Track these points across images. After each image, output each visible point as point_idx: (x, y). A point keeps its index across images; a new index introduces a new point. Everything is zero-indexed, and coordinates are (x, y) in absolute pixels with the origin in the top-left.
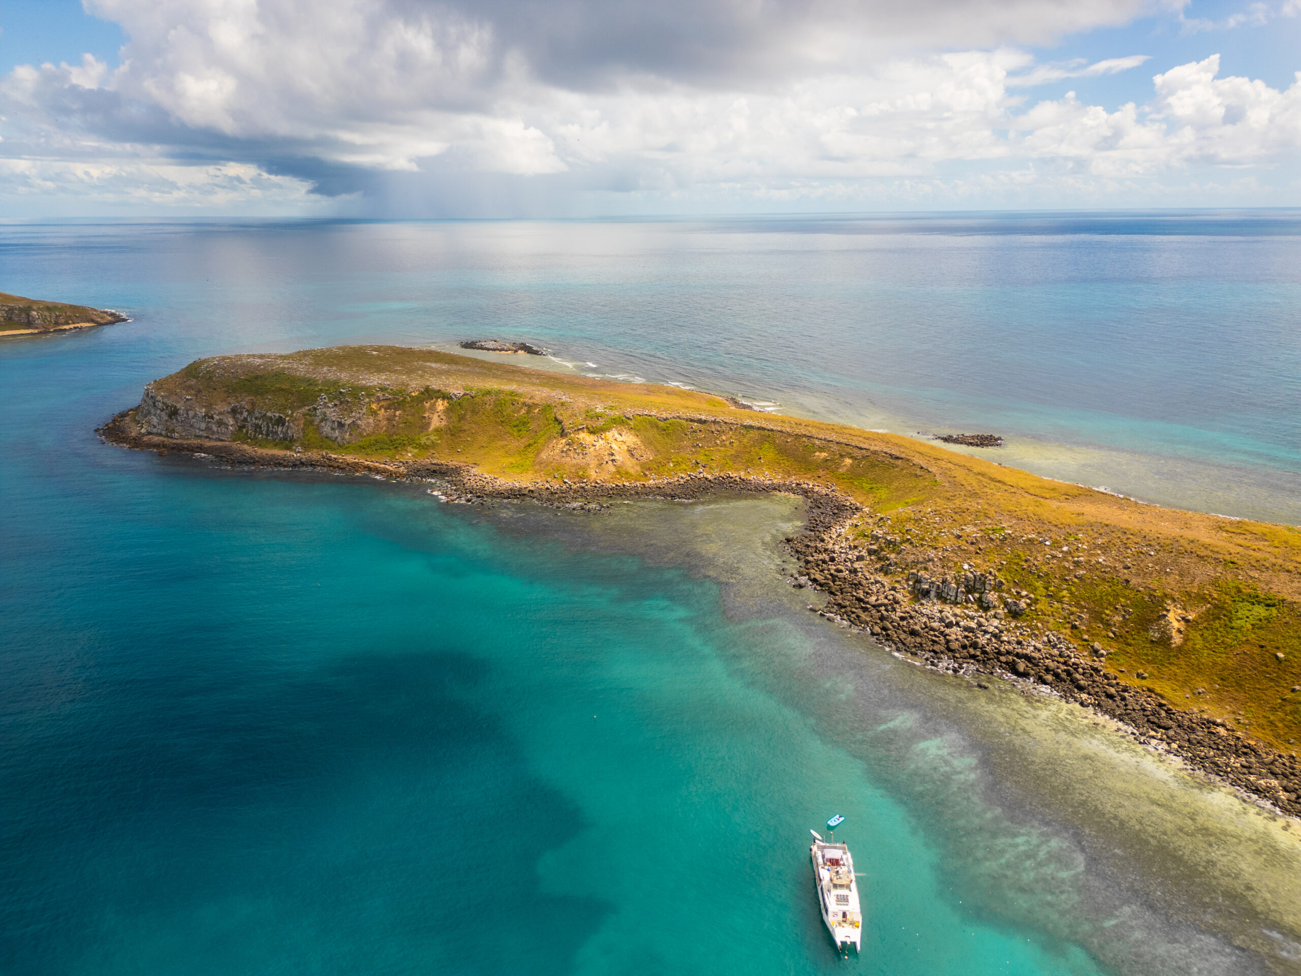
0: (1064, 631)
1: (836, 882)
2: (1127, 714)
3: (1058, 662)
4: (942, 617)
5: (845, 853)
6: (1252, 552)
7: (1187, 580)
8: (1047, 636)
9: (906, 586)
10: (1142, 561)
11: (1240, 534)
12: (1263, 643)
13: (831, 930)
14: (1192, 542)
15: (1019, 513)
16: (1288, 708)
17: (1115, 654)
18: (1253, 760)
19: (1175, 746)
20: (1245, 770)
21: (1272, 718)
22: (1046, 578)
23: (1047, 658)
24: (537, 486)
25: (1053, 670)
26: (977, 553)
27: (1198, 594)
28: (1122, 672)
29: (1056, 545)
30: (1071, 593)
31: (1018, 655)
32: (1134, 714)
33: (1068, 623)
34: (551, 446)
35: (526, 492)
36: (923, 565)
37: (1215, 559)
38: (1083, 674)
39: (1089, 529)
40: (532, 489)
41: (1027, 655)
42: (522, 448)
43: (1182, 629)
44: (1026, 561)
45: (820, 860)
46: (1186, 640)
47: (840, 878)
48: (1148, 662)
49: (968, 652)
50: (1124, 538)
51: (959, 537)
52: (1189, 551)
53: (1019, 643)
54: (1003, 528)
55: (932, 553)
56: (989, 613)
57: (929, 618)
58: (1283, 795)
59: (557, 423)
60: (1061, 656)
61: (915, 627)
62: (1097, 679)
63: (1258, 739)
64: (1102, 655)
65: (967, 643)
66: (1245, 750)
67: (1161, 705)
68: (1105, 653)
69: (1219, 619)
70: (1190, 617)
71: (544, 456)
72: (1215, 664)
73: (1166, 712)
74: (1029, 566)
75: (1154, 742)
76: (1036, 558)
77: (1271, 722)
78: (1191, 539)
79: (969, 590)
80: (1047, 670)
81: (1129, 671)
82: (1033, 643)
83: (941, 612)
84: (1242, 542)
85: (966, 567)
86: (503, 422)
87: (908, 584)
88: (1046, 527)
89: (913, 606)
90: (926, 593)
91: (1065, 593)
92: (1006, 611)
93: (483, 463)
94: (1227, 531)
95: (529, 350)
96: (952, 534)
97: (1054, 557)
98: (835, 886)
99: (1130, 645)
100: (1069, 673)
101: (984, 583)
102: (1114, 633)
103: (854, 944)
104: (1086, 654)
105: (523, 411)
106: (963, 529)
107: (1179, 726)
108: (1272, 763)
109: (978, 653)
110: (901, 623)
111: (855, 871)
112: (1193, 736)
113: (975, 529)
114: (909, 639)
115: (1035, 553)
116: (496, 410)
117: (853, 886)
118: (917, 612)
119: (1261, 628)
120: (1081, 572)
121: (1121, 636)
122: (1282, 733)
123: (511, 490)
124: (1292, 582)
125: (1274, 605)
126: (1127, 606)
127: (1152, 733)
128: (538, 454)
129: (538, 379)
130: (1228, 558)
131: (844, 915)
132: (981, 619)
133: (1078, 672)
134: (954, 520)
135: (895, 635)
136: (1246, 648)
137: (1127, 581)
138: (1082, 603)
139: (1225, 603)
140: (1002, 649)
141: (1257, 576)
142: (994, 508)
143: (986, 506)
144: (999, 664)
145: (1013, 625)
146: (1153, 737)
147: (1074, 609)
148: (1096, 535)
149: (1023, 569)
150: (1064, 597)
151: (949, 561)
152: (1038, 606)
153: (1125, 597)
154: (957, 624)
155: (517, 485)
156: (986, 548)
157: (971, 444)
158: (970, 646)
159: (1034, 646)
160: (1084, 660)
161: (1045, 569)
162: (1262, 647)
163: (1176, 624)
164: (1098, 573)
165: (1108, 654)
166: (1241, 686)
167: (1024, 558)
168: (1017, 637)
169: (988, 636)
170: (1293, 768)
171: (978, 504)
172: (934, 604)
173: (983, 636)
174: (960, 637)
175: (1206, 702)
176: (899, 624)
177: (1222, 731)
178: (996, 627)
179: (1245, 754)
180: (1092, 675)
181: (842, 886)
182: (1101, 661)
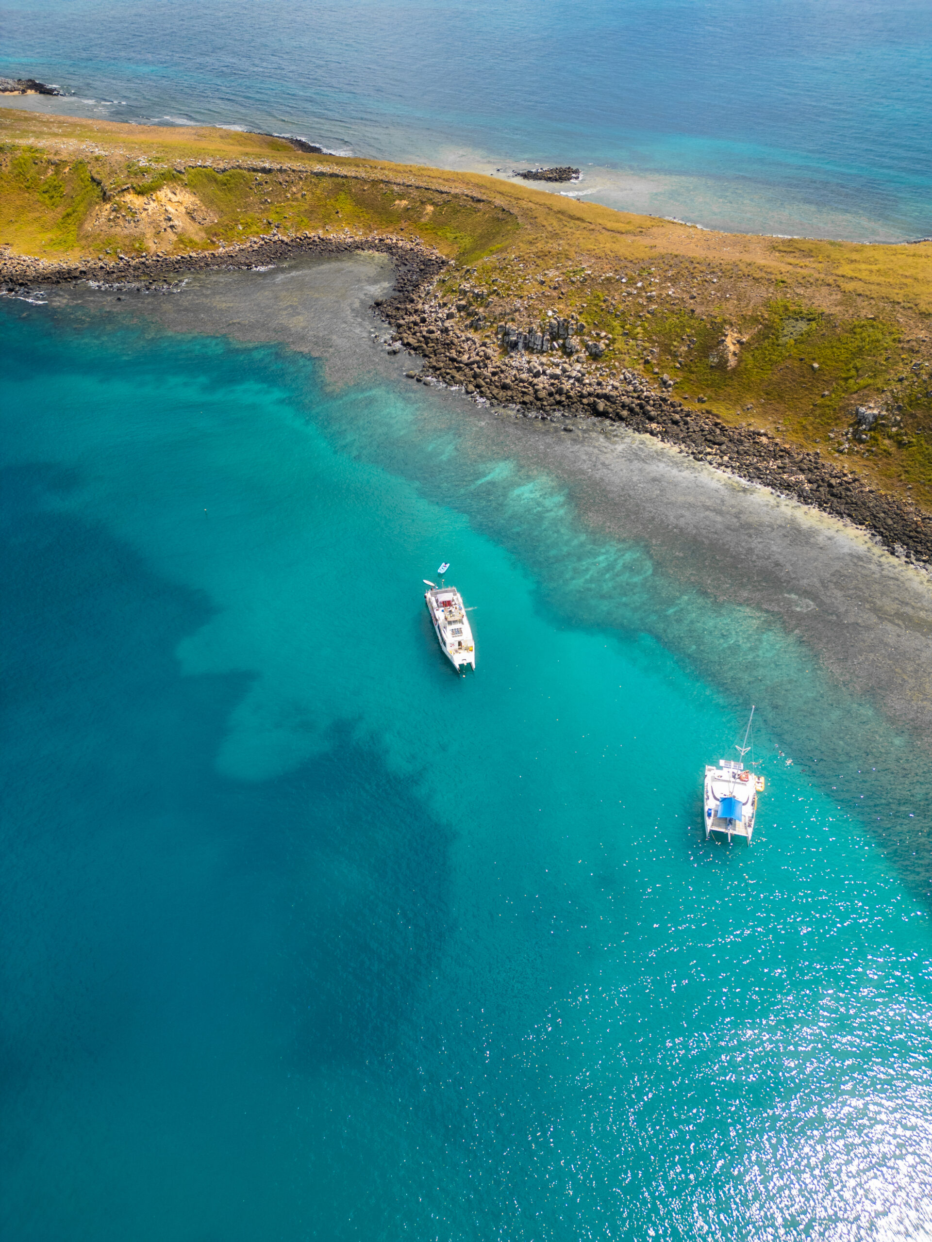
0: (638, 367)
1: (450, 619)
2: (689, 437)
3: (633, 397)
4: (530, 367)
5: (455, 595)
6: (799, 270)
7: (743, 304)
8: (624, 374)
9: (495, 340)
10: (706, 289)
11: (791, 252)
12: (802, 357)
13: (450, 657)
14: (750, 264)
15: (597, 251)
16: (817, 412)
17: (681, 383)
18: (787, 461)
19: (726, 458)
20: (780, 471)
21: (804, 422)
22: (621, 316)
23: (623, 395)
24: (89, 265)
25: (628, 406)
26: (560, 298)
27: (751, 317)
28: (686, 398)
29: (632, 282)
30: (645, 329)
31: (598, 396)
32: (694, 435)
33: (642, 358)
34: (94, 214)
35: (78, 274)
36: (510, 317)
37: (769, 280)
38: (654, 405)
39: (661, 261)
40: (83, 269)
41: (606, 394)
42: (60, 220)
43: (737, 352)
44: (605, 301)
45: (435, 605)
46: (740, 361)
47: (453, 616)
48: (708, 386)
49: (554, 399)
50: (691, 267)
51: (542, 283)
52: (746, 273)
53: (599, 384)
54: (583, 269)
55: (518, 303)
56: (572, 358)
57: (518, 370)
58: (807, 487)
59: (95, 184)
60: (635, 391)
61: (506, 381)
62: (665, 408)
63: (792, 442)
64: (670, 386)
65: (553, 390)
66: (781, 454)
67: (716, 424)
68: (671, 382)
69: (768, 338)
70: (744, 340)
71: (88, 227)
72: (762, 380)
73: (720, 429)
74: (607, 306)
75: (709, 457)
76: (613, 298)
77: (804, 427)
78: (749, 262)
79: (554, 339)
80: (624, 406)
81: (691, 397)
82: (611, 382)
83: (529, 362)
84: (792, 260)
85: (550, 313)
86: (28, 188)
87: (497, 338)
88: (622, 264)
89: (503, 359)
90: (514, 346)
91: (639, 329)
92: (587, 354)
93: (17, 242)
94: (780, 251)
95: (41, 89)
96: (536, 280)
97: (629, 294)
98: (450, 623)
99: (693, 372)
100: (641, 406)
101: (567, 329)
102: (680, 363)
103: (470, 664)
104: (656, 386)
105: (50, 172)
106: (546, 274)
107: (730, 441)
108: (801, 461)
109: (564, 399)
110: (493, 379)
111: (465, 607)
112: (741, 448)
113: (557, 273)
114: (501, 394)
115: (612, 292)
116: (16, 172)
117: (465, 620)
118: (507, 365)
119: (802, 342)
120: (654, 307)
121: (686, 366)
122: (811, 434)
123: (58, 272)
124: (831, 295)
125: (814, 319)
126: (692, 335)
127: (709, 450)
128: (81, 226)
129: (59, 127)
130: (779, 277)
131: (460, 644)
132: (566, 366)
133: (649, 404)
134: (537, 265)
135: (488, 391)
136: (788, 363)
137: (693, 311)
138: (654, 337)
139: (774, 322)
140: (584, 392)
141: (802, 292)
142: (574, 248)
143: (567, 247)
144: (582, 406)
145: (593, 367)
146: (709, 454)
147: (647, 344)
148: (667, 267)
149: (602, 310)
150: (638, 333)
151: (534, 309)
152: (615, 346)
153: (691, 327)
154: (544, 373)
155: (65, 266)
156: (568, 292)
157: (549, 179)
158: (556, 393)
159: (612, 385)
160: (654, 393)
161: (621, 307)
162: (801, 360)
163: (732, 348)
164: (668, 306)
165: (674, 384)
166: (781, 397)
167: (602, 299)
168: (597, 378)
169: (571, 381)
170: (816, 463)
171: (559, 245)
172: (522, 356)
173: (567, 381)
174: (547, 385)
175: (753, 416)
176: (491, 380)
177: (764, 440)
178: (579, 371)
179: (781, 456)
180: (660, 405)
181: (455, 622)
182: (668, 391)
